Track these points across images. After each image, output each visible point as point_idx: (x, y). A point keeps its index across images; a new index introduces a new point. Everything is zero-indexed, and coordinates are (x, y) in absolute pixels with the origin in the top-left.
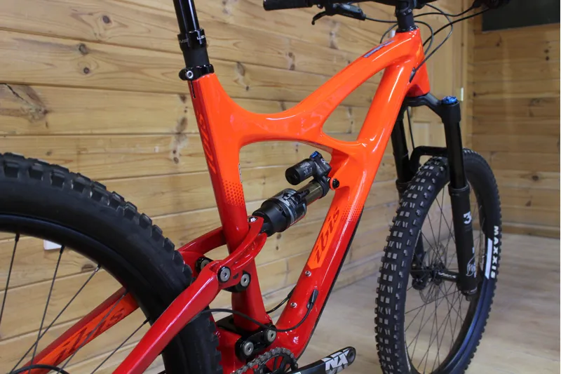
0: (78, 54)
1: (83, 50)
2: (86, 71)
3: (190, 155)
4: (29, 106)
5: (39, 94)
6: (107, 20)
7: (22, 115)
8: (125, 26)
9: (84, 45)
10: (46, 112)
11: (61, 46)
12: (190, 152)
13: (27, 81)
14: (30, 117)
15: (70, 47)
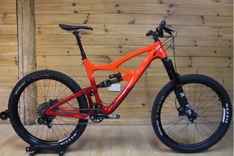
0: (119, 48)
1: (120, 47)
2: (121, 52)
3: (151, 72)
4: (107, 60)
5: (109, 58)
6: (126, 40)
7: (105, 62)
8: (131, 40)
9: (120, 46)
10: (111, 61)
11: (115, 47)
12: (151, 71)
13: (107, 55)
14: (107, 62)
15: (117, 47)
